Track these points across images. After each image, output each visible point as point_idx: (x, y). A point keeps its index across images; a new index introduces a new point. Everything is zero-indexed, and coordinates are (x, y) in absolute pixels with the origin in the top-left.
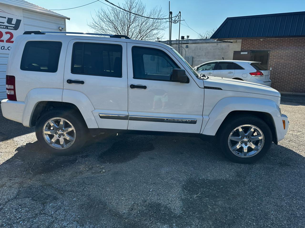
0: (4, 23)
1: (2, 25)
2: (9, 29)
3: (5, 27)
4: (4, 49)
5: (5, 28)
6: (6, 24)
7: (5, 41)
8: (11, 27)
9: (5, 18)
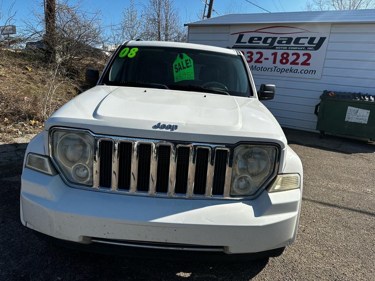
0: (304, 44)
1: (302, 47)
2: (308, 50)
3: (304, 48)
4: (296, 72)
5: (304, 50)
6: (307, 45)
7: (300, 64)
8: (312, 47)
9: (307, 38)
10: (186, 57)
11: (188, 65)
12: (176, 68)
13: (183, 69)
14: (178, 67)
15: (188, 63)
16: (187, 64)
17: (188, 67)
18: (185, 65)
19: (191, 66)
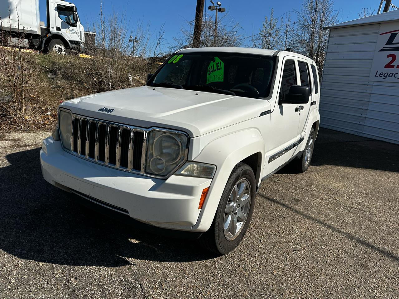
10: (217, 60)
11: (218, 68)
12: (209, 71)
13: (214, 71)
14: (210, 70)
15: (219, 66)
16: (217, 66)
17: (218, 69)
18: (215, 68)
19: (221, 69)
